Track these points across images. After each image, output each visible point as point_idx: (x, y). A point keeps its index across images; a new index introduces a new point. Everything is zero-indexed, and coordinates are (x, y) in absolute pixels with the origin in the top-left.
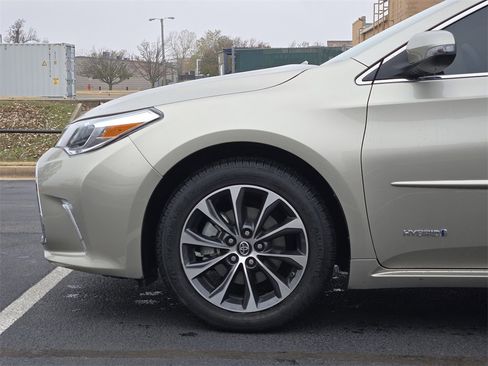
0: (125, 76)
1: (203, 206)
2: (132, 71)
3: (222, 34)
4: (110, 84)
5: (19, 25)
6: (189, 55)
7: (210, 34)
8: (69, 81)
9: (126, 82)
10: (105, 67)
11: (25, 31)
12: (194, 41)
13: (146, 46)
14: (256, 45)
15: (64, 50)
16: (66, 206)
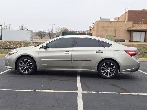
0: (44, 36)
1: (21, 61)
2: (46, 35)
3: (66, 28)
4: (41, 38)
5: (23, 25)
6: (59, 31)
7: (63, 28)
8: (31, 38)
9: (45, 37)
10: (40, 34)
11: (24, 27)
12: (60, 29)
13: (49, 30)
14: (71, 31)
15: (30, 31)
16: (7, 61)
